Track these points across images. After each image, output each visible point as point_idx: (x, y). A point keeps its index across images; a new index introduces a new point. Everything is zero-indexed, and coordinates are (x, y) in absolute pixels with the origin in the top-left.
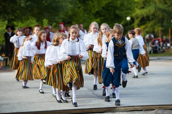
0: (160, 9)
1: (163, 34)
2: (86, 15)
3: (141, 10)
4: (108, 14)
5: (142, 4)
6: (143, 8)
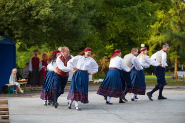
0: (176, 36)
1: (179, 62)
2: (101, 41)
3: (156, 37)
4: (122, 41)
5: (157, 31)
6: (159, 34)
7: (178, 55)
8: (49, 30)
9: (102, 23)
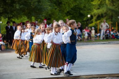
0: (110, 9)
2: (60, 14)
3: (98, 10)
4: (75, 13)
5: (98, 6)
6: (99, 9)
7: (112, 21)
8: (21, 7)
9: (60, 2)
